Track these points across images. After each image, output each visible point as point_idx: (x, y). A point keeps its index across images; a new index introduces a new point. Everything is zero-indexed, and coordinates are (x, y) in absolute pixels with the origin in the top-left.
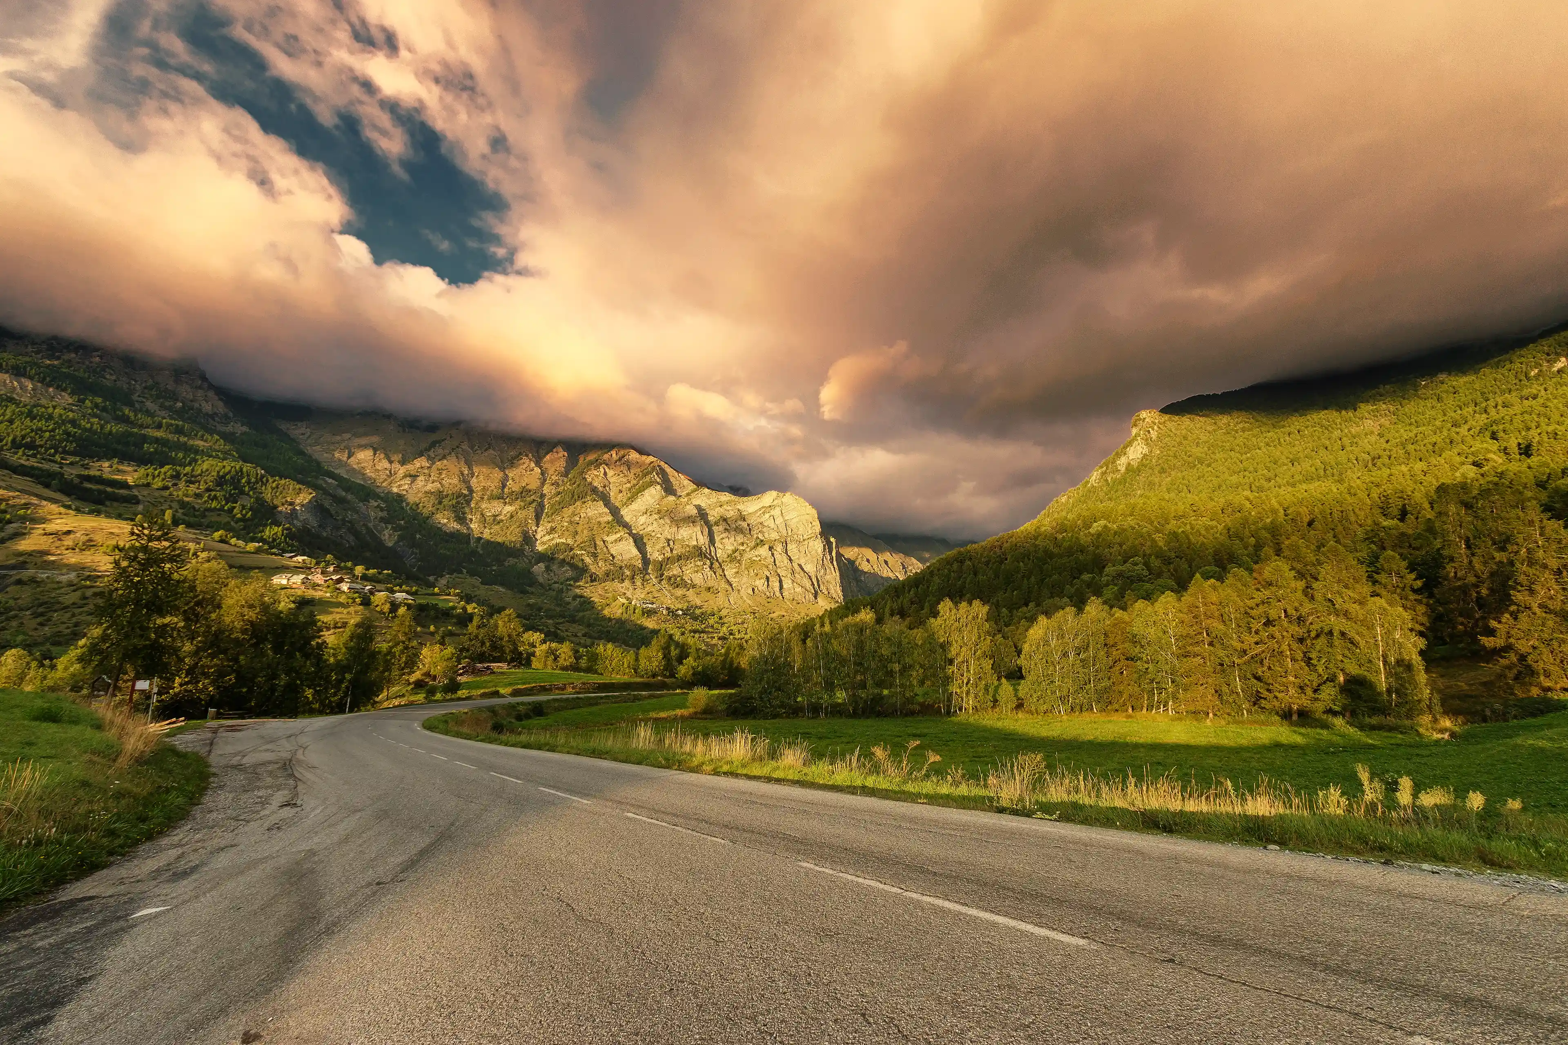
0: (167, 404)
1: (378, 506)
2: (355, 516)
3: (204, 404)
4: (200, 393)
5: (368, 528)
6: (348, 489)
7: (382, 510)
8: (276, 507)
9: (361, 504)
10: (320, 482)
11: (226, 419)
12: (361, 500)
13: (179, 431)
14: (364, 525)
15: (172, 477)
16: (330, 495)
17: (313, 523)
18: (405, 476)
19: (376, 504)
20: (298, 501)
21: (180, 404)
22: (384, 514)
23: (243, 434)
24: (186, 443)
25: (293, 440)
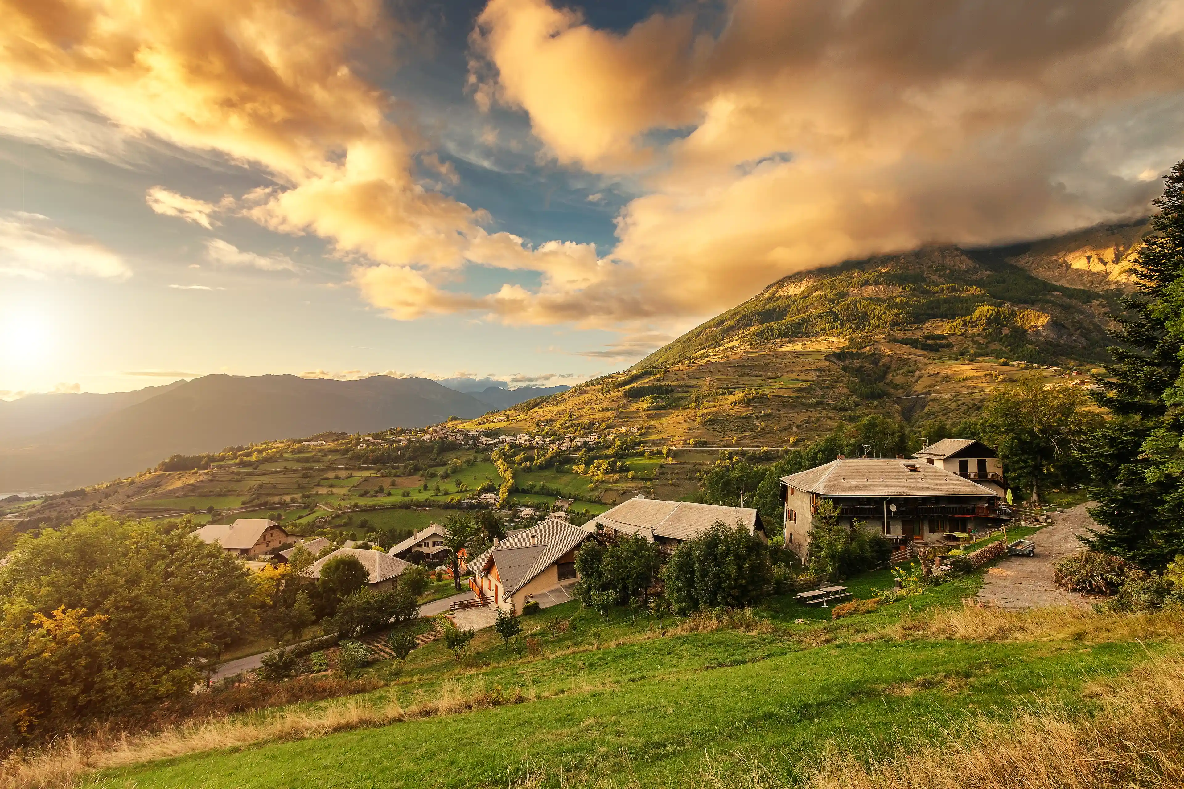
0: (942, 273)
1: (1100, 304)
2: (1082, 317)
3: (960, 265)
4: (957, 259)
5: (1094, 324)
6: (1071, 297)
7: (1104, 306)
8: (1026, 331)
9: (1084, 306)
10: (1049, 297)
11: (975, 271)
12: (1084, 303)
13: (953, 289)
14: (1090, 322)
15: (963, 325)
16: (1059, 305)
17: (1052, 335)
18: (1121, 273)
19: (1098, 302)
20: (1039, 324)
21: (948, 271)
22: (1107, 309)
23: (988, 277)
24: (959, 297)
25: (1022, 269)
